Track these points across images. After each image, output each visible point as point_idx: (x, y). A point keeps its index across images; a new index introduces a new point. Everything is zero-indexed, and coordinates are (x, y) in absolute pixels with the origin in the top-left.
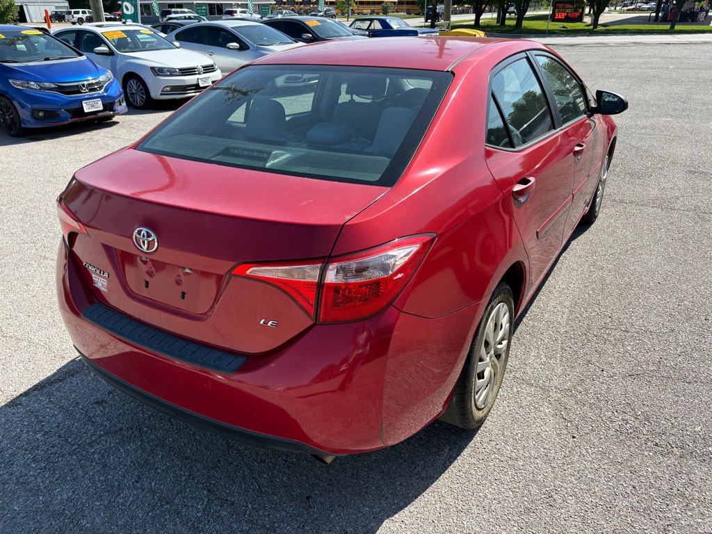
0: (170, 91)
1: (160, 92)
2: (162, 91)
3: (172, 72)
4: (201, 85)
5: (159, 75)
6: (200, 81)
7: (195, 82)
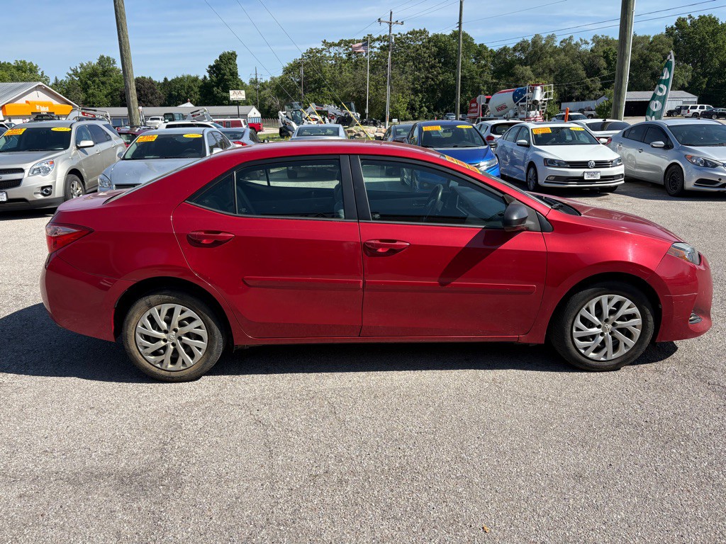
0: (554, 180)
1: (545, 180)
2: (547, 179)
3: (561, 164)
4: (586, 178)
5: (548, 166)
6: (585, 174)
7: (580, 175)
